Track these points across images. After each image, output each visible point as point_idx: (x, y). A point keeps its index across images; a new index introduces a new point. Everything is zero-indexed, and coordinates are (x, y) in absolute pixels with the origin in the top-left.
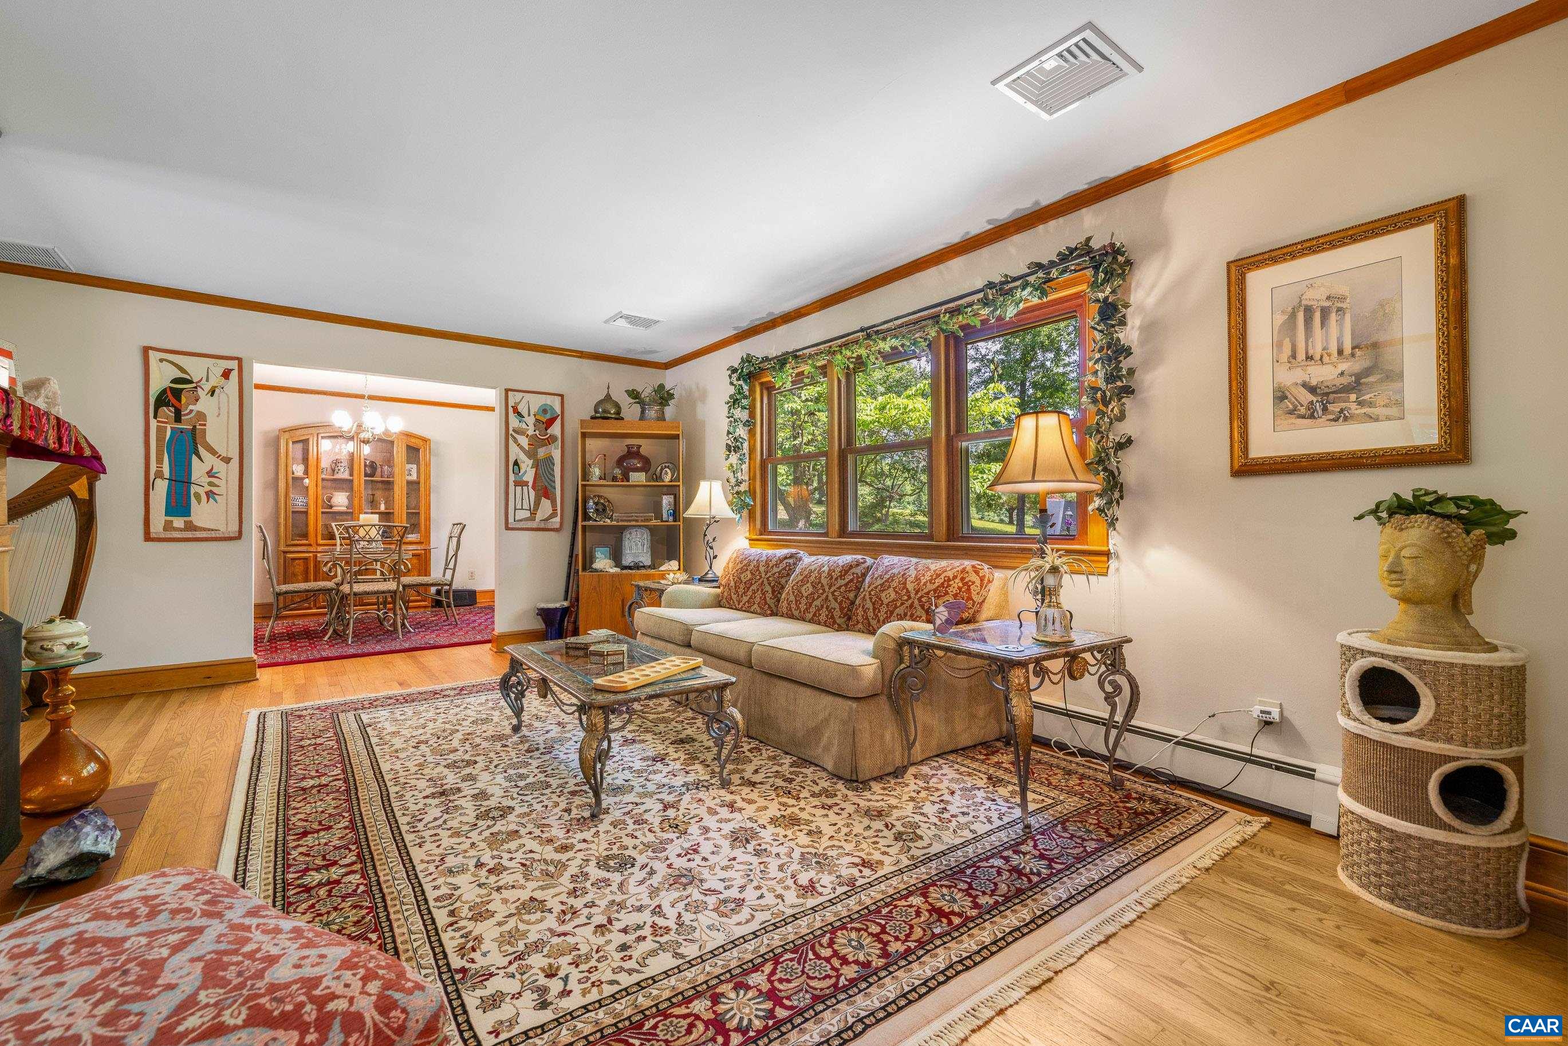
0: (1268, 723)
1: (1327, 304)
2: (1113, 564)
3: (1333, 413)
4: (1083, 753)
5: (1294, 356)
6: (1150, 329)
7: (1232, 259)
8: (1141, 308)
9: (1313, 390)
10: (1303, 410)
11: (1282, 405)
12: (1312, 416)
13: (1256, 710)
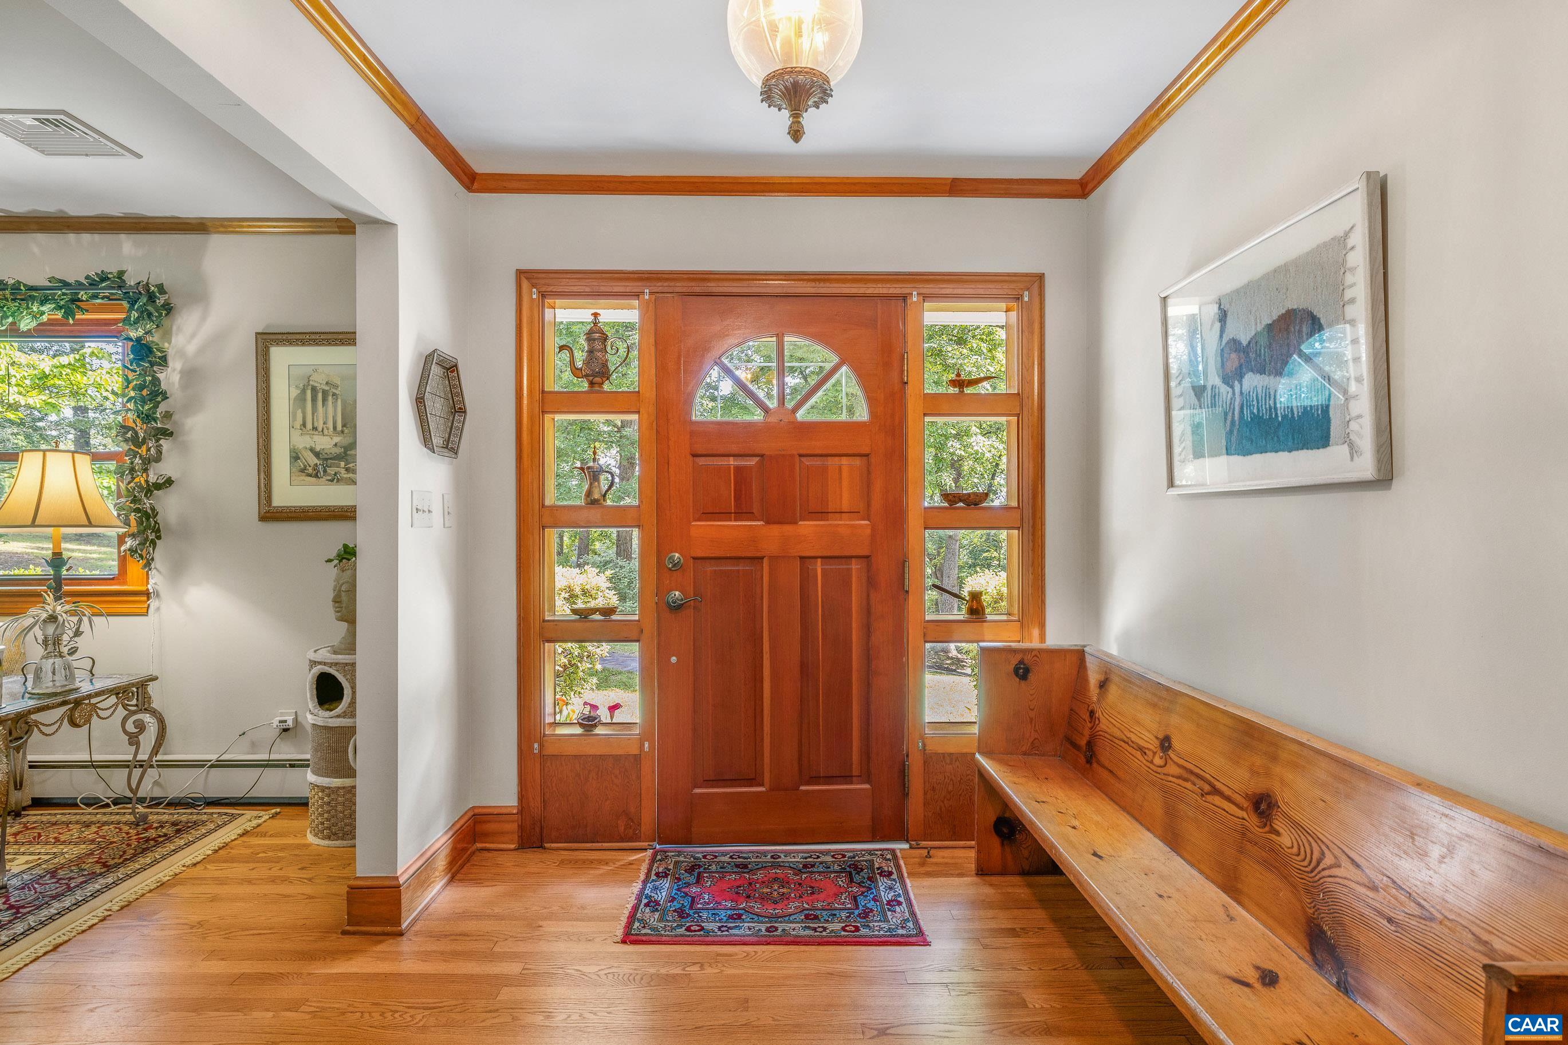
0: (286, 730)
1: (327, 388)
2: (154, 603)
3: (329, 475)
4: (116, 802)
5: (304, 425)
6: (191, 375)
7: (261, 331)
8: (181, 353)
9: (317, 455)
10: (310, 470)
11: (296, 464)
12: (316, 476)
13: (275, 722)
